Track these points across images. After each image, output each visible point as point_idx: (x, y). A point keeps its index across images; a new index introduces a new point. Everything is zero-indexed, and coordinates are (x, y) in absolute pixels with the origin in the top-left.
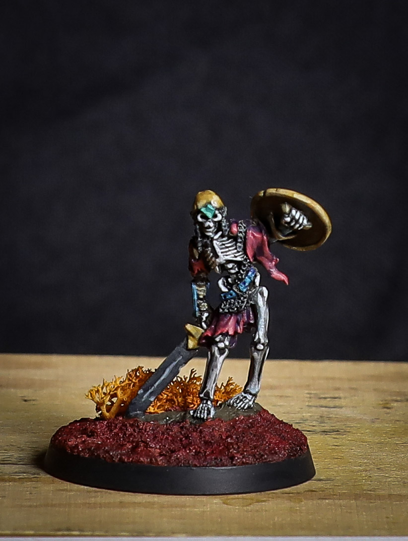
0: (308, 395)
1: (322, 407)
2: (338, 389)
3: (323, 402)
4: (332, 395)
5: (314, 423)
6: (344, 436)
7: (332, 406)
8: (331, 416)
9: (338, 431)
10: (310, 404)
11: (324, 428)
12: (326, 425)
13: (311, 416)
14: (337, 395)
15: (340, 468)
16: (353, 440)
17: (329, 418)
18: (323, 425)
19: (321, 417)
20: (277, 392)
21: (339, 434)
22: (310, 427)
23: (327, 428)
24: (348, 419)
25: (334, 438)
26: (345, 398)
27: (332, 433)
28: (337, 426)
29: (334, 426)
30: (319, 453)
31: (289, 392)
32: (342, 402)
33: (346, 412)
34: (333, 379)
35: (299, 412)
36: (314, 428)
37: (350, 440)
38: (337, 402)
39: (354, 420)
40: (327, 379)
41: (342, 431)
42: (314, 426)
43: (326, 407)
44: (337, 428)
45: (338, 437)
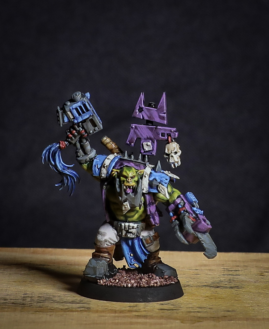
0: (223, 269)
1: (230, 275)
2: (238, 266)
3: (231, 273)
4: (235, 269)
5: (226, 283)
6: (241, 289)
7: (235, 275)
8: (235, 279)
9: (238, 287)
10: (224, 274)
11: (231, 285)
12: (232, 284)
13: (224, 280)
14: (237, 269)
15: (239, 305)
16: (246, 292)
17: (234, 281)
18: (230, 284)
19: (230, 280)
20: (207, 268)
21: (238, 288)
22: (224, 285)
23: (233, 285)
24: (243, 281)
25: (236, 290)
26: (242, 270)
27: (235, 288)
28: (238, 284)
29: (236, 285)
30: (229, 298)
31: (213, 268)
32: (240, 273)
33: (242, 278)
34: (236, 261)
35: (218, 278)
36: (226, 285)
37: (244, 291)
38: (237, 273)
39: (246, 281)
40: (233, 261)
41: (240, 287)
42: (226, 284)
43: (232, 275)
44: (237, 285)
45: (238, 290)
